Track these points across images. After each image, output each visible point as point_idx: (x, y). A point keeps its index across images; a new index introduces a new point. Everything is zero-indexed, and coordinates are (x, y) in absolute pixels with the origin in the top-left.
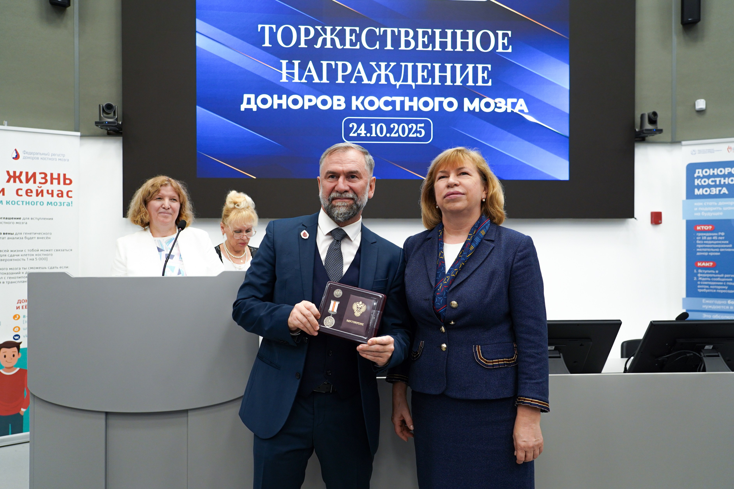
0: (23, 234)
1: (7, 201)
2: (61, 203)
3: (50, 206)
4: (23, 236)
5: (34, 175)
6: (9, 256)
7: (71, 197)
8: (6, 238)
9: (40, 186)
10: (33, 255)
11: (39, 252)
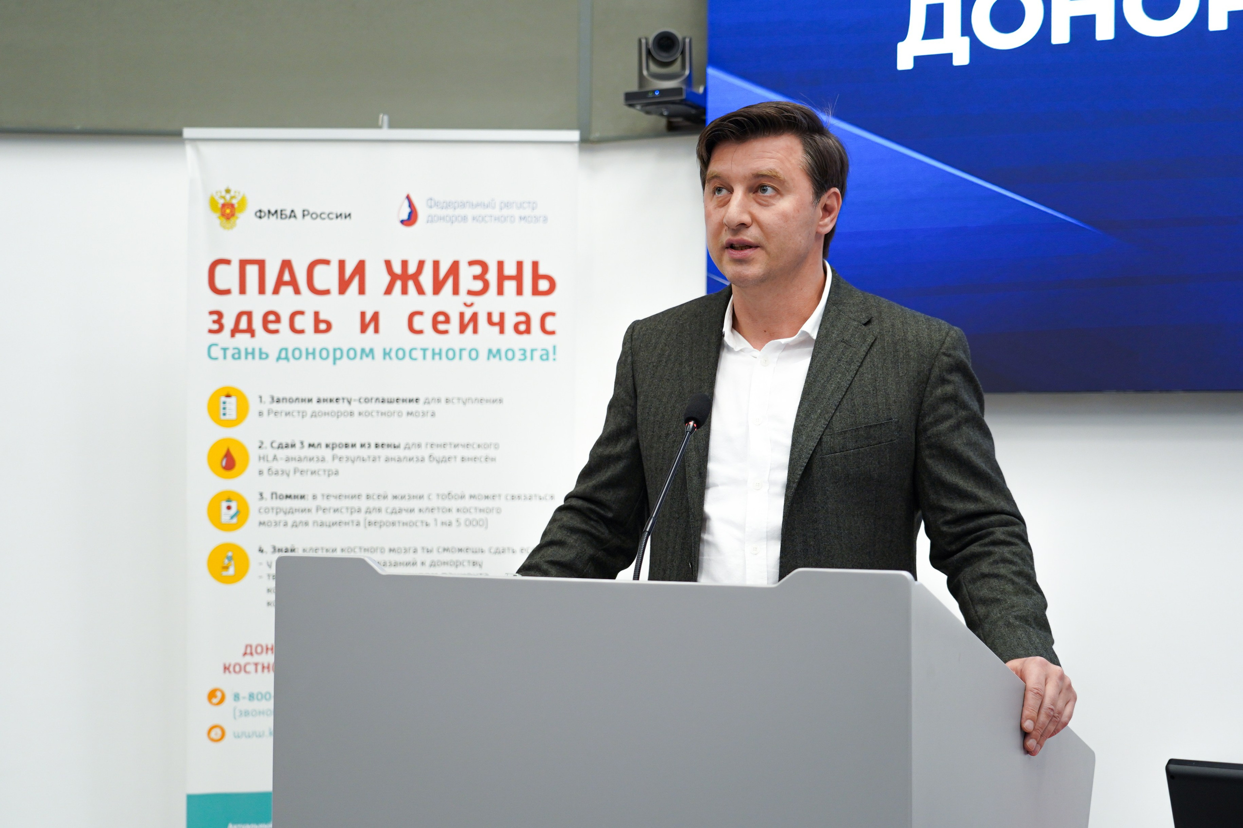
0: (423, 446)
1: (384, 350)
2: (525, 351)
3: (494, 361)
4: (425, 452)
5: (454, 268)
6: (389, 511)
7: (553, 333)
8: (383, 459)
9: (469, 303)
10: (450, 510)
11: (467, 503)
